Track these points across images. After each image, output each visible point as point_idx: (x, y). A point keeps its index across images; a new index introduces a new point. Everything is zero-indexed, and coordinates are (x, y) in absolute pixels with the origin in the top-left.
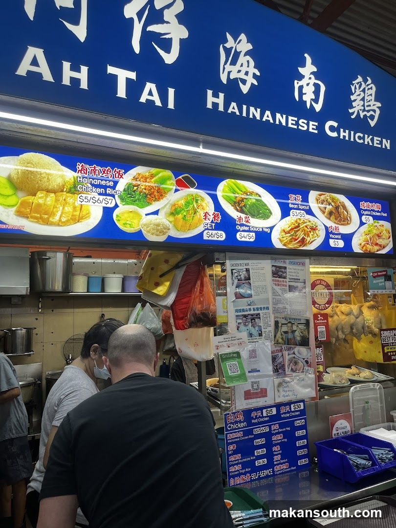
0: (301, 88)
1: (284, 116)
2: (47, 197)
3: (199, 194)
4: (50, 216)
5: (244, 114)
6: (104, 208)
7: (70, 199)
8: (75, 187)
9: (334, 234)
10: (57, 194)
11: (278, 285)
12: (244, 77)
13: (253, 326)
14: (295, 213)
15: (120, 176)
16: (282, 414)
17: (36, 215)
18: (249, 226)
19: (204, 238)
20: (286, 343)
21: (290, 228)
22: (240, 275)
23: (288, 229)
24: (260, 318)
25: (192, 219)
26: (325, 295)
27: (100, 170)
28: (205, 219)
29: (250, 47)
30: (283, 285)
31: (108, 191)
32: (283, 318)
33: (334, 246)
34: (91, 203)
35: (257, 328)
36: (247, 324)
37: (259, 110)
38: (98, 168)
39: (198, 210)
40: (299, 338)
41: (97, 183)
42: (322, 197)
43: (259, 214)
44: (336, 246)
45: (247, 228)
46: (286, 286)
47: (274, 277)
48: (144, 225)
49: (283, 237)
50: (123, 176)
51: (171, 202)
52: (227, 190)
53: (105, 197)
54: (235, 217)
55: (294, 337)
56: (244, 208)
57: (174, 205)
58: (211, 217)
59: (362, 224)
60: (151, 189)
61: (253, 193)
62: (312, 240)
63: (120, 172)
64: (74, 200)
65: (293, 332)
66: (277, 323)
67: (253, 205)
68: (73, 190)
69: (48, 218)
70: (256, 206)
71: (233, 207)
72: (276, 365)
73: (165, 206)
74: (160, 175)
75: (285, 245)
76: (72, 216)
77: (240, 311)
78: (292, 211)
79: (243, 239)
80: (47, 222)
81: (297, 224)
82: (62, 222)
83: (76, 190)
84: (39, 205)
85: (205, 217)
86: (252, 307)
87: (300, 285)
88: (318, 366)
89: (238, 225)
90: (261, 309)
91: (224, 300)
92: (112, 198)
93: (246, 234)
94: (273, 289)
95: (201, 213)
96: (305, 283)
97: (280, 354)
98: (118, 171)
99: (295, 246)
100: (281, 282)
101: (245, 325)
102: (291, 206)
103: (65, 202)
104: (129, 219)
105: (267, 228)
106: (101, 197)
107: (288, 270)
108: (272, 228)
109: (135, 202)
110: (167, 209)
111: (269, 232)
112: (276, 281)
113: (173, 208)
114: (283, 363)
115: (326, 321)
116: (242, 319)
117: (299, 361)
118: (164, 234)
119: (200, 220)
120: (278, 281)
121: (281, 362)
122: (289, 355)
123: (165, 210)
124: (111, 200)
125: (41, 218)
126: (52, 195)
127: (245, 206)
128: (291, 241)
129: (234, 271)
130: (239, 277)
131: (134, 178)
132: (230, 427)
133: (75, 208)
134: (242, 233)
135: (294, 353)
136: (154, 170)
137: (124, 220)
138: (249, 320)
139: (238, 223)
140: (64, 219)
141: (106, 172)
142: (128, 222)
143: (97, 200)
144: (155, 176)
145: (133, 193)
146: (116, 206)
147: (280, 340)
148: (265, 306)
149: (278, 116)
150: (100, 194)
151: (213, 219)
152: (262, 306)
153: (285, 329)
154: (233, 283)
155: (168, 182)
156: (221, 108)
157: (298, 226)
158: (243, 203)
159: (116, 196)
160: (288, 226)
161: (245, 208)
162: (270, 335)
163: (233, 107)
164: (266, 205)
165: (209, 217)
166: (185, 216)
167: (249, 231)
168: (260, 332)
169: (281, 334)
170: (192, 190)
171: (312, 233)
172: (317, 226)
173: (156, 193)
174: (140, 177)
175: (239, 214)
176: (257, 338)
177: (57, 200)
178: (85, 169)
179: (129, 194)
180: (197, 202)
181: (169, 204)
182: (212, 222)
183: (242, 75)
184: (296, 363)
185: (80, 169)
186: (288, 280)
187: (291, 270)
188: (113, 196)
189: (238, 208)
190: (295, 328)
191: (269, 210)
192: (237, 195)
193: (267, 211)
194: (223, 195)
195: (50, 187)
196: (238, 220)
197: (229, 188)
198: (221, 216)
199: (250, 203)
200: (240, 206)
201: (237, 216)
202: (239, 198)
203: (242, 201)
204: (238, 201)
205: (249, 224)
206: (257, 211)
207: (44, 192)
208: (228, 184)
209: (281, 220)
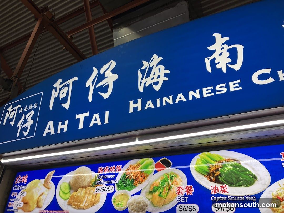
2: (82, 191)
3: (174, 171)
4: (81, 203)
6: (108, 194)
7: (91, 191)
8: (95, 182)
10: (86, 189)
15: (119, 170)
17: (75, 203)
18: (227, 196)
19: (177, 212)
25: (167, 195)
27: (109, 168)
28: (178, 193)
31: (111, 182)
34: (101, 192)
39: (172, 186)
41: (106, 178)
43: (238, 180)
48: (130, 204)
50: (121, 170)
51: (150, 183)
52: (200, 163)
53: (109, 186)
54: (210, 188)
57: (153, 185)
58: (184, 191)
60: (137, 175)
63: (120, 167)
64: (93, 191)
67: (230, 172)
69: (80, 205)
70: (234, 173)
71: (207, 178)
73: (146, 186)
74: (144, 163)
76: (91, 202)
79: (220, 212)
80: (79, 208)
82: (86, 207)
83: (95, 185)
84: (78, 197)
85: (178, 192)
89: (213, 195)
92: (112, 186)
95: (175, 189)
98: (119, 167)
103: (89, 193)
104: (121, 200)
105: (252, 196)
106: (107, 187)
109: (126, 186)
110: (147, 189)
113: (152, 187)
118: (143, 211)
119: (173, 195)
123: (145, 190)
124: (112, 188)
125: (77, 205)
126: (84, 189)
127: (220, 175)
131: (127, 169)
133: (93, 196)
136: (140, 161)
137: (118, 202)
139: (213, 193)
140: (86, 205)
141: (112, 169)
142: (120, 203)
143: (104, 189)
144: (141, 164)
145: (126, 180)
146: (115, 191)
150: (107, 185)
151: (186, 192)
155: (150, 167)
156: (139, 109)
158: (218, 172)
159: (115, 185)
161: (221, 176)
164: (247, 170)
165: (183, 191)
166: (161, 193)
170: (168, 170)
173: (140, 178)
174: (131, 167)
175: (214, 185)
177: (86, 192)
178: (102, 170)
179: (123, 182)
180: (171, 179)
181: (149, 185)
182: (185, 195)
185: (99, 171)
188: (114, 185)
189: (212, 178)
191: (252, 175)
192: (210, 165)
193: (250, 176)
194: (196, 168)
195: (84, 185)
196: (213, 190)
197: (203, 161)
198: (194, 189)
199: (227, 171)
200: (215, 175)
201: (212, 187)
202: (213, 168)
203: (217, 170)
204: (212, 171)
205: (226, 194)
206: (236, 178)
207: (81, 188)
208: (202, 157)
209: (271, 184)
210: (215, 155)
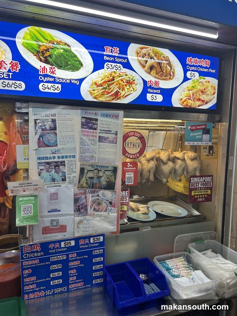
9: (153, 88)
11: (88, 136)
13: (56, 172)
14: (110, 66)
16: (81, 245)
18: (55, 78)
20: (91, 187)
21: (103, 81)
22: (45, 125)
23: (100, 82)
24: (64, 165)
26: (137, 146)
30: (93, 136)
32: (89, 166)
33: (151, 100)
35: (60, 174)
36: (50, 170)
40: (104, 183)
42: (144, 51)
43: (67, 65)
44: (154, 100)
45: (51, 80)
46: (96, 137)
47: (83, 128)
49: (94, 90)
52: (28, 37)
54: (38, 67)
55: (100, 182)
56: (49, 59)
58: (8, 66)
59: (186, 79)
61: (62, 42)
62: (127, 94)
65: (99, 177)
66: (82, 170)
67: (61, 55)
70: (64, 56)
71: (35, 57)
72: (78, 205)
75: (95, 98)
77: (43, 158)
78: (107, 63)
79: (46, 90)
81: (111, 78)
86: (56, 155)
87: (111, 136)
88: (123, 206)
89: (41, 75)
90: (66, 157)
91: (25, 148)
93: (50, 85)
94: (81, 139)
96: (116, 134)
97: (83, 196)
99: (108, 99)
100: (91, 133)
101: (48, 171)
102: (106, 58)
105: (76, 80)
107: (99, 122)
108: (81, 80)
111: (78, 84)
112: (85, 131)
114: (85, 204)
115: (135, 169)
116: (45, 166)
117: (103, 203)
120: (88, 132)
121: (84, 203)
122: (92, 197)
127: (50, 56)
128: (103, 94)
129: (38, 121)
130: (43, 127)
132: (25, 256)
134: (45, 84)
135: (98, 196)
138: (53, 167)
139: (41, 73)
147: (85, 185)
148: (72, 154)
151: (11, 68)
152: (68, 155)
153: (90, 175)
154: (36, 133)
157: (113, 80)
158: (48, 52)
160: (101, 79)
161: (51, 58)
162: (75, 180)
164: (76, 56)
165: (6, 66)
167: (54, 82)
168: (64, 178)
169: (86, 179)
171: (128, 87)
172: (134, 80)
175: (43, 65)
176: (61, 182)
182: (9, 71)
184: (99, 204)
186: (98, 131)
187: (102, 123)
189: (42, 58)
190: (101, 174)
191: (79, 61)
192: (40, 43)
193: (77, 62)
194: (24, 43)
196: (41, 70)
197: (32, 36)
198: (20, 66)
199: (57, 53)
200: (45, 56)
201: (41, 67)
202: (43, 47)
203: (47, 50)
204: (41, 50)
205: (54, 75)
206: (65, 62)
208: (30, 32)
209: (92, 72)
210: (46, 33)
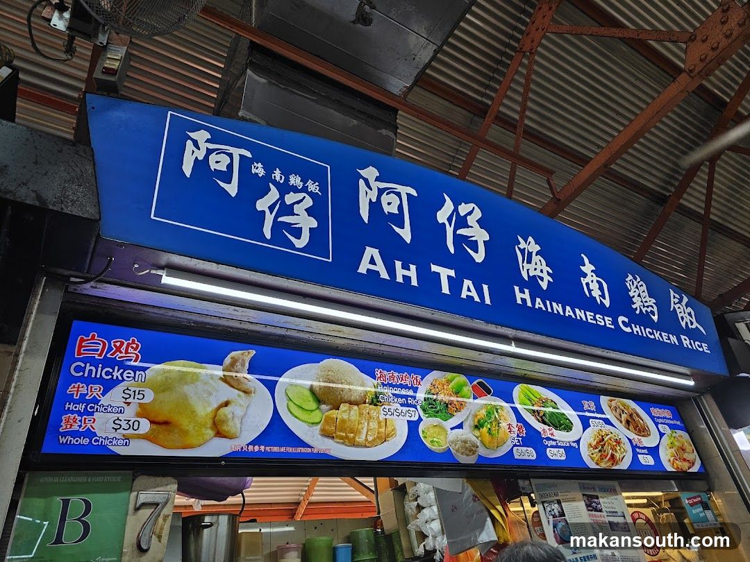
0: (587, 284)
1: (582, 311)
2: (350, 410)
4: (355, 435)
5: (550, 310)
6: (409, 422)
7: (373, 413)
8: (377, 397)
9: (640, 448)
10: (360, 406)
12: (541, 275)
14: (594, 423)
15: (418, 383)
17: (342, 434)
18: (556, 441)
19: (516, 458)
21: (596, 441)
23: (594, 443)
25: (498, 433)
27: (398, 376)
28: (510, 432)
29: (538, 248)
31: (409, 402)
33: (645, 463)
34: (395, 417)
37: (560, 305)
38: (396, 374)
39: (500, 421)
41: (397, 392)
42: (613, 404)
43: (560, 424)
44: (647, 464)
45: (554, 443)
47: (589, 510)
48: (452, 443)
49: (592, 454)
50: (421, 383)
51: (472, 413)
52: (522, 396)
53: (408, 409)
54: (540, 430)
56: (544, 417)
57: (477, 416)
58: (516, 430)
59: (662, 435)
61: (548, 399)
62: (622, 456)
63: (418, 378)
64: (379, 413)
67: (552, 414)
68: (375, 400)
69: (354, 438)
70: (555, 415)
71: (534, 418)
73: (468, 417)
74: (456, 380)
75: (597, 464)
76: (378, 433)
78: (590, 420)
79: (554, 458)
80: (354, 444)
81: (600, 437)
82: (369, 442)
83: (378, 401)
84: (343, 421)
85: (509, 430)
86: (578, 556)
87: (620, 520)
89: (544, 439)
92: (414, 409)
93: (556, 450)
95: (504, 425)
96: (625, 517)
98: (415, 377)
99: (608, 464)
102: (587, 414)
103: (370, 418)
104: (435, 435)
105: (574, 442)
106: (405, 409)
107: (601, 500)
108: (578, 442)
109: (437, 413)
110: (471, 421)
111: (577, 447)
112: (592, 515)
113: (476, 420)
118: (474, 454)
119: (505, 434)
120: (595, 515)
123: (468, 422)
124: (414, 412)
125: (347, 437)
126: (356, 407)
127: (545, 415)
128: (602, 458)
130: (553, 513)
131: (431, 384)
133: (379, 423)
134: (551, 449)
136: (449, 375)
137: (431, 437)
139: (544, 436)
140: (370, 438)
141: (404, 378)
142: (435, 439)
143: (400, 412)
144: (451, 381)
145: (434, 403)
146: (420, 419)
149: (577, 310)
150: (402, 405)
151: (518, 432)
155: (465, 388)
156: (529, 304)
157: (603, 439)
158: (542, 411)
159: (418, 407)
160: (592, 439)
161: (546, 417)
163: (539, 303)
165: (514, 430)
166: (489, 429)
167: (557, 447)
170: (490, 398)
171: (619, 448)
172: (620, 439)
174: (438, 383)
175: (542, 426)
177: (361, 414)
178: (384, 375)
179: (430, 404)
180: (497, 412)
182: (518, 436)
183: (538, 273)
185: (379, 376)
188: (415, 407)
189: (539, 418)
191: (569, 420)
193: (567, 421)
194: (520, 402)
195: (353, 398)
196: (542, 432)
197: (524, 394)
198: (524, 429)
200: (540, 415)
202: (536, 405)
205: (555, 438)
206: (558, 422)
207: (348, 405)
208: (522, 390)
209: (584, 431)
210: (534, 390)
